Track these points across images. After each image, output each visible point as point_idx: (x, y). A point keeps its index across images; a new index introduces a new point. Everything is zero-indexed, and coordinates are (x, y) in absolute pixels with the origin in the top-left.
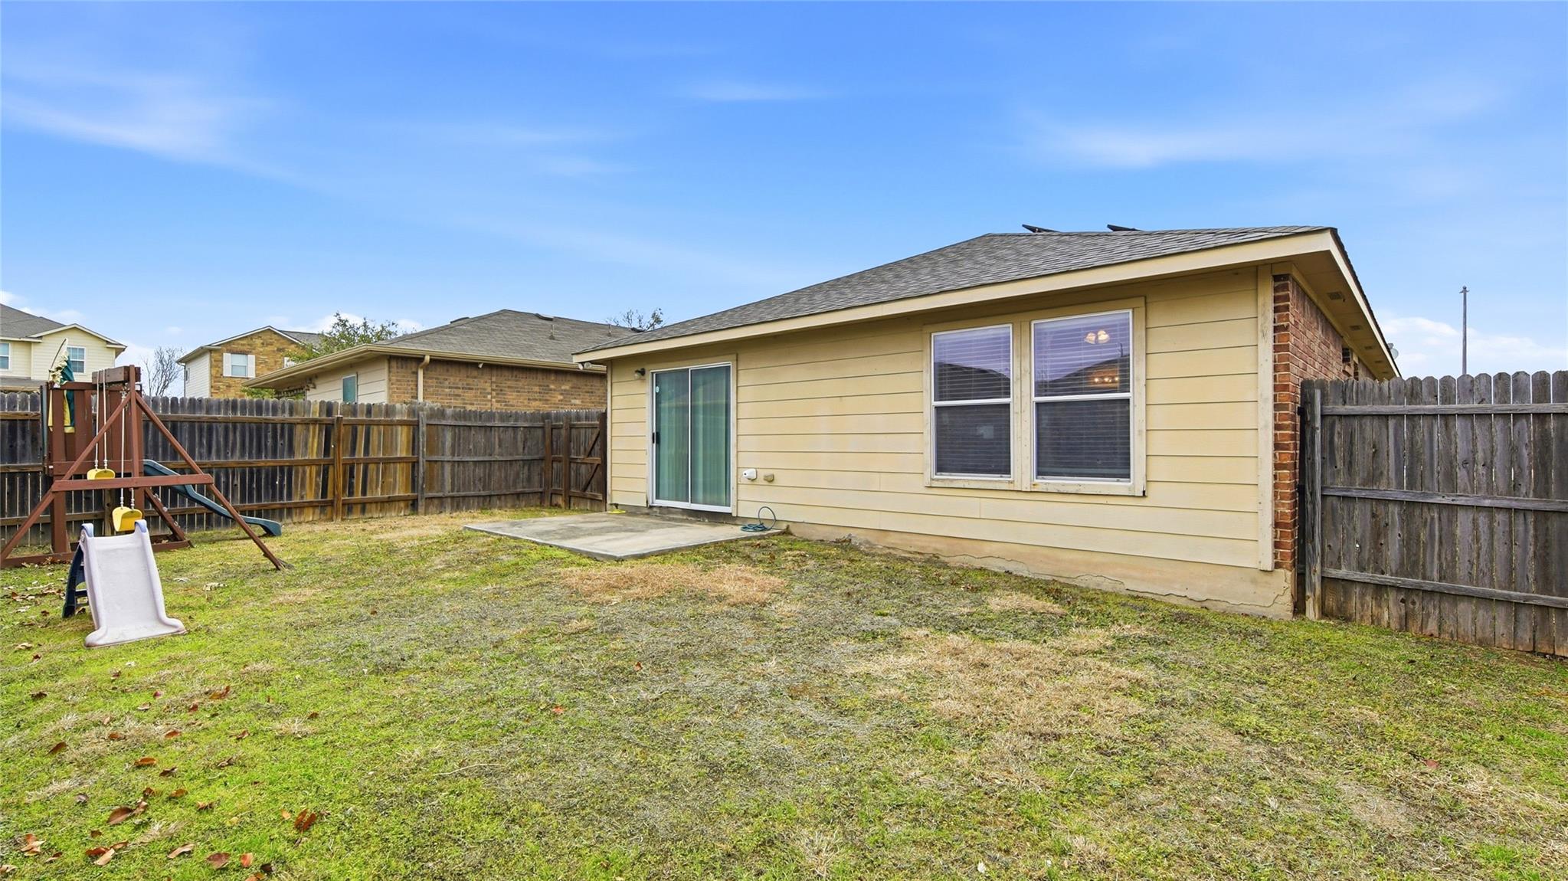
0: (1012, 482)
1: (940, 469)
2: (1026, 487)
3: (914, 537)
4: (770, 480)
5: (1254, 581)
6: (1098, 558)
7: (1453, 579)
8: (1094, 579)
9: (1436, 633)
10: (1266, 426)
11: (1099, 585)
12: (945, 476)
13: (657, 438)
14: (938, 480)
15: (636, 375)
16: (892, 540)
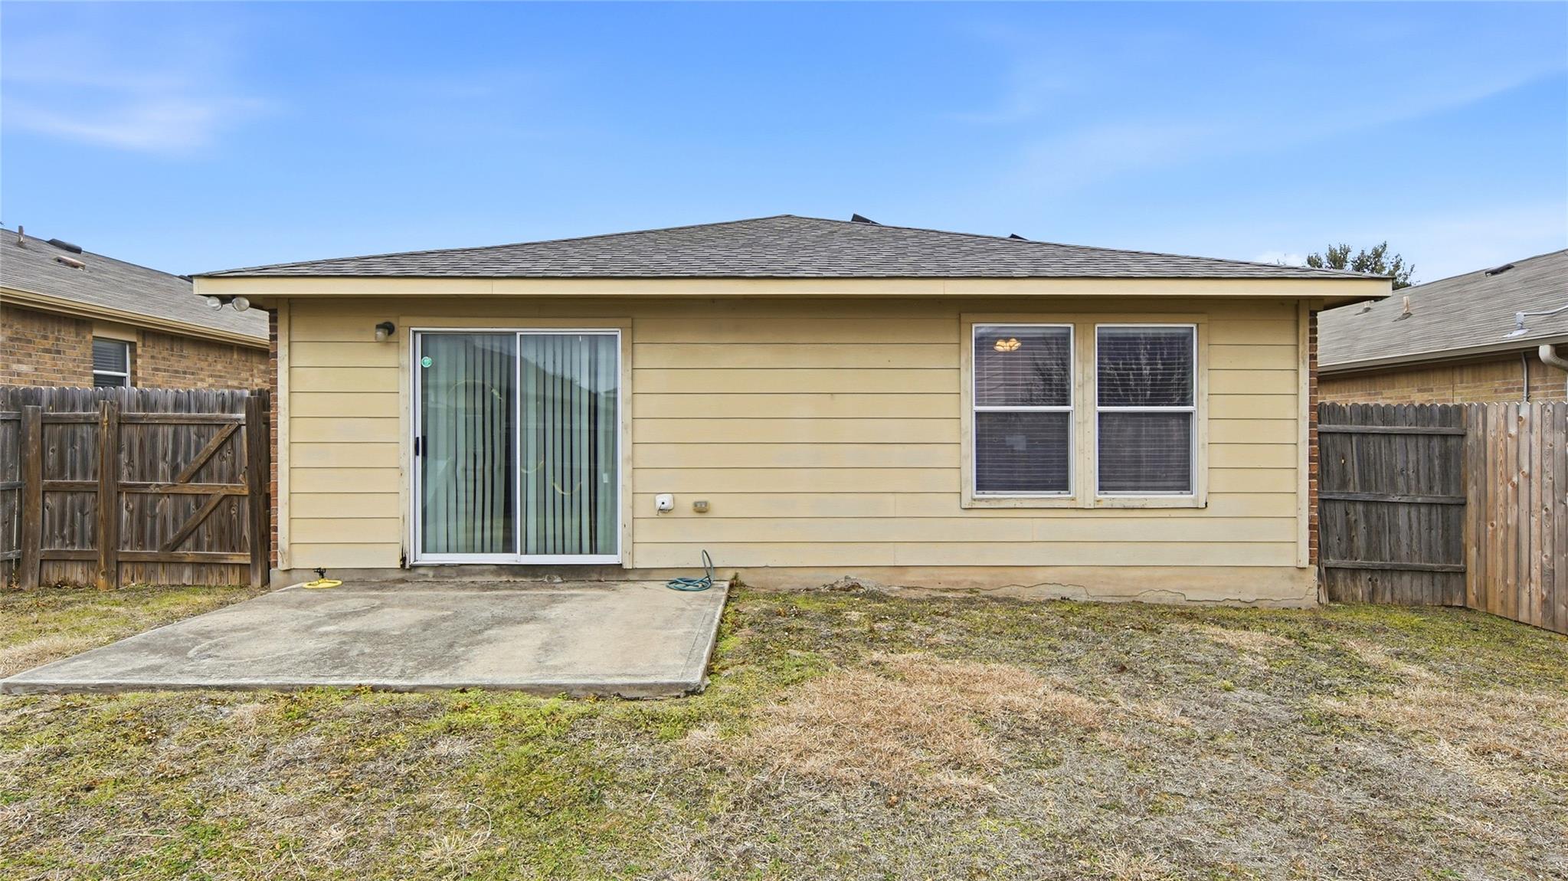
0: (1073, 499)
1: (981, 486)
2: (1090, 503)
3: (944, 571)
4: (701, 509)
5: (1292, 578)
6: (1160, 573)
7: (1400, 558)
8: (1156, 594)
9: (1390, 601)
10: (1304, 442)
11: (1160, 599)
12: (989, 495)
13: (422, 447)
14: (981, 500)
15: (380, 333)
16: (911, 577)
